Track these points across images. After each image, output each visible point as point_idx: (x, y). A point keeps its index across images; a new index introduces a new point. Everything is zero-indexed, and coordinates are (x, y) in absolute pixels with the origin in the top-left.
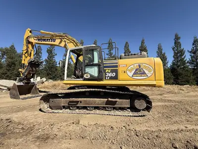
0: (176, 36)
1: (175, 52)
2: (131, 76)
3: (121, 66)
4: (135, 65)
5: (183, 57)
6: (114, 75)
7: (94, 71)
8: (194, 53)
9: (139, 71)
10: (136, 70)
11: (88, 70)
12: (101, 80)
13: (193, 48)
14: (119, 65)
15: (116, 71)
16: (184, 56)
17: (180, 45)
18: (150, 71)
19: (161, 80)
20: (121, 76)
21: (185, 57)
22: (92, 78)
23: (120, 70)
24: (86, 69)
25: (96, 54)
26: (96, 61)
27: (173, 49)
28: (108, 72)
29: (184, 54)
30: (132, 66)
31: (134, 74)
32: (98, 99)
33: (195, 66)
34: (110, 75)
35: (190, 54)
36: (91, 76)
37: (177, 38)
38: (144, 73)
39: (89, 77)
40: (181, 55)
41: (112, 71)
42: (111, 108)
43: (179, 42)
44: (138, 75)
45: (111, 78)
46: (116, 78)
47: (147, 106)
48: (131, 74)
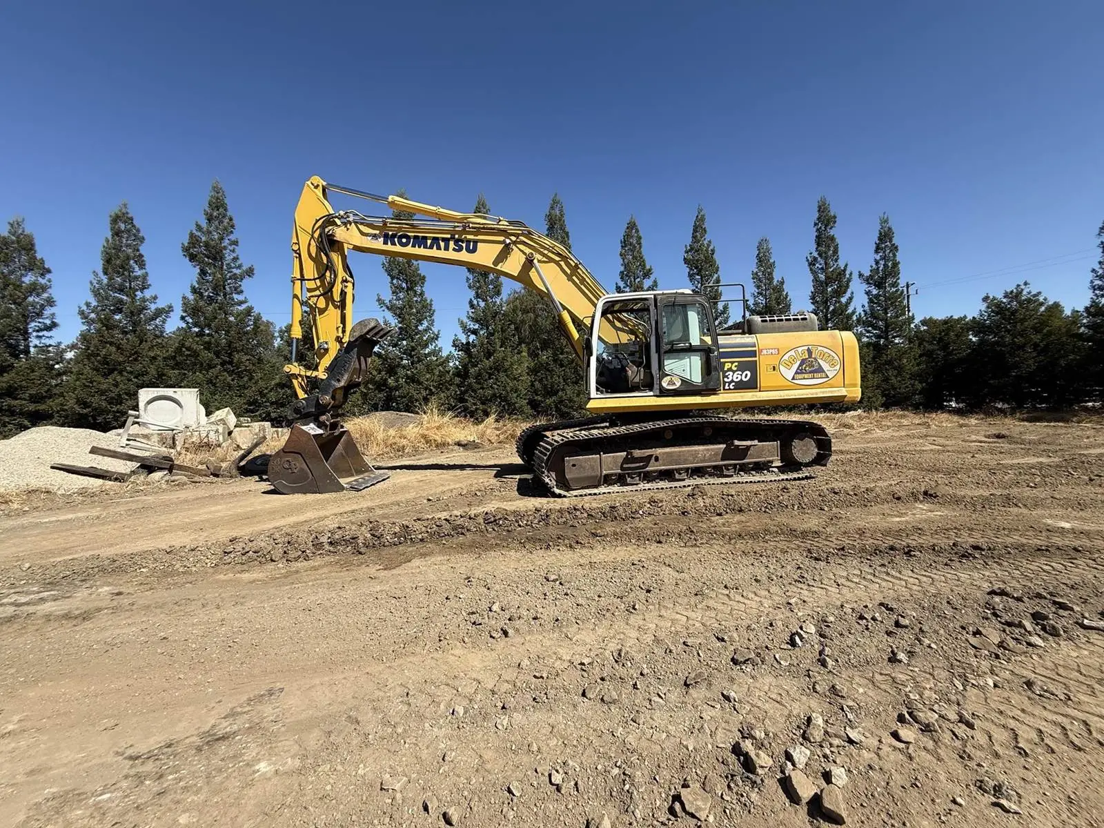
0: (822, 209)
1: (816, 280)
2: (790, 379)
3: (765, 352)
4: (800, 350)
5: (844, 300)
6: (746, 376)
7: (689, 368)
8: (880, 285)
9: (809, 366)
10: (803, 362)
11: (671, 365)
12: (713, 391)
13: (877, 263)
14: (761, 351)
15: (753, 367)
16: (848, 295)
17: (836, 251)
18: (833, 365)
19: (855, 385)
20: (765, 378)
21: (851, 299)
22: (688, 389)
23: (764, 362)
24: (666, 362)
25: (693, 318)
26: (695, 339)
27: (812, 264)
28: (730, 369)
29: (847, 286)
30: (792, 353)
31: (797, 373)
32: (701, 448)
33: (878, 337)
34: (737, 377)
35: (865, 287)
36: (684, 381)
37: (825, 220)
38: (820, 370)
39: (678, 384)
40: (839, 293)
41: (742, 367)
42: (735, 466)
43: (832, 239)
44: (806, 376)
45: (740, 386)
46: (752, 385)
47: (818, 454)
48: (789, 374)
